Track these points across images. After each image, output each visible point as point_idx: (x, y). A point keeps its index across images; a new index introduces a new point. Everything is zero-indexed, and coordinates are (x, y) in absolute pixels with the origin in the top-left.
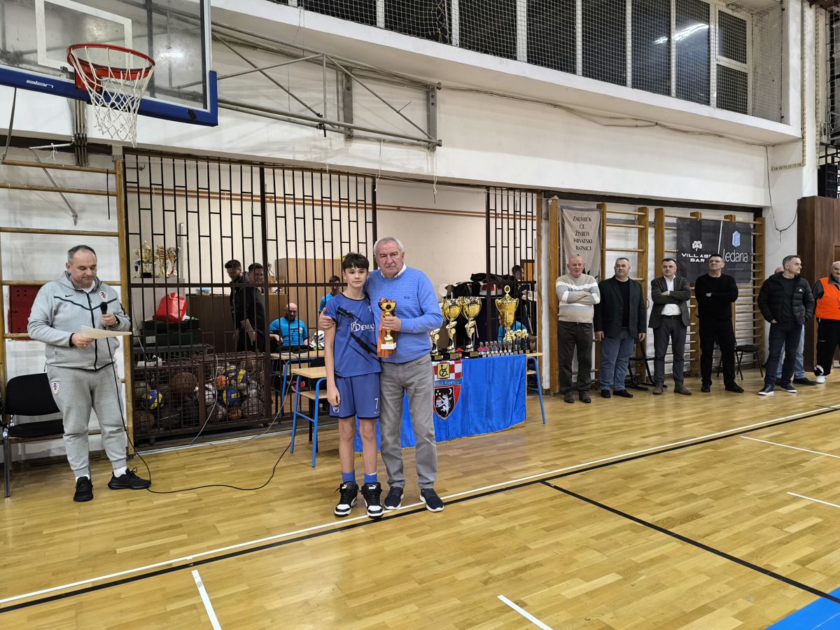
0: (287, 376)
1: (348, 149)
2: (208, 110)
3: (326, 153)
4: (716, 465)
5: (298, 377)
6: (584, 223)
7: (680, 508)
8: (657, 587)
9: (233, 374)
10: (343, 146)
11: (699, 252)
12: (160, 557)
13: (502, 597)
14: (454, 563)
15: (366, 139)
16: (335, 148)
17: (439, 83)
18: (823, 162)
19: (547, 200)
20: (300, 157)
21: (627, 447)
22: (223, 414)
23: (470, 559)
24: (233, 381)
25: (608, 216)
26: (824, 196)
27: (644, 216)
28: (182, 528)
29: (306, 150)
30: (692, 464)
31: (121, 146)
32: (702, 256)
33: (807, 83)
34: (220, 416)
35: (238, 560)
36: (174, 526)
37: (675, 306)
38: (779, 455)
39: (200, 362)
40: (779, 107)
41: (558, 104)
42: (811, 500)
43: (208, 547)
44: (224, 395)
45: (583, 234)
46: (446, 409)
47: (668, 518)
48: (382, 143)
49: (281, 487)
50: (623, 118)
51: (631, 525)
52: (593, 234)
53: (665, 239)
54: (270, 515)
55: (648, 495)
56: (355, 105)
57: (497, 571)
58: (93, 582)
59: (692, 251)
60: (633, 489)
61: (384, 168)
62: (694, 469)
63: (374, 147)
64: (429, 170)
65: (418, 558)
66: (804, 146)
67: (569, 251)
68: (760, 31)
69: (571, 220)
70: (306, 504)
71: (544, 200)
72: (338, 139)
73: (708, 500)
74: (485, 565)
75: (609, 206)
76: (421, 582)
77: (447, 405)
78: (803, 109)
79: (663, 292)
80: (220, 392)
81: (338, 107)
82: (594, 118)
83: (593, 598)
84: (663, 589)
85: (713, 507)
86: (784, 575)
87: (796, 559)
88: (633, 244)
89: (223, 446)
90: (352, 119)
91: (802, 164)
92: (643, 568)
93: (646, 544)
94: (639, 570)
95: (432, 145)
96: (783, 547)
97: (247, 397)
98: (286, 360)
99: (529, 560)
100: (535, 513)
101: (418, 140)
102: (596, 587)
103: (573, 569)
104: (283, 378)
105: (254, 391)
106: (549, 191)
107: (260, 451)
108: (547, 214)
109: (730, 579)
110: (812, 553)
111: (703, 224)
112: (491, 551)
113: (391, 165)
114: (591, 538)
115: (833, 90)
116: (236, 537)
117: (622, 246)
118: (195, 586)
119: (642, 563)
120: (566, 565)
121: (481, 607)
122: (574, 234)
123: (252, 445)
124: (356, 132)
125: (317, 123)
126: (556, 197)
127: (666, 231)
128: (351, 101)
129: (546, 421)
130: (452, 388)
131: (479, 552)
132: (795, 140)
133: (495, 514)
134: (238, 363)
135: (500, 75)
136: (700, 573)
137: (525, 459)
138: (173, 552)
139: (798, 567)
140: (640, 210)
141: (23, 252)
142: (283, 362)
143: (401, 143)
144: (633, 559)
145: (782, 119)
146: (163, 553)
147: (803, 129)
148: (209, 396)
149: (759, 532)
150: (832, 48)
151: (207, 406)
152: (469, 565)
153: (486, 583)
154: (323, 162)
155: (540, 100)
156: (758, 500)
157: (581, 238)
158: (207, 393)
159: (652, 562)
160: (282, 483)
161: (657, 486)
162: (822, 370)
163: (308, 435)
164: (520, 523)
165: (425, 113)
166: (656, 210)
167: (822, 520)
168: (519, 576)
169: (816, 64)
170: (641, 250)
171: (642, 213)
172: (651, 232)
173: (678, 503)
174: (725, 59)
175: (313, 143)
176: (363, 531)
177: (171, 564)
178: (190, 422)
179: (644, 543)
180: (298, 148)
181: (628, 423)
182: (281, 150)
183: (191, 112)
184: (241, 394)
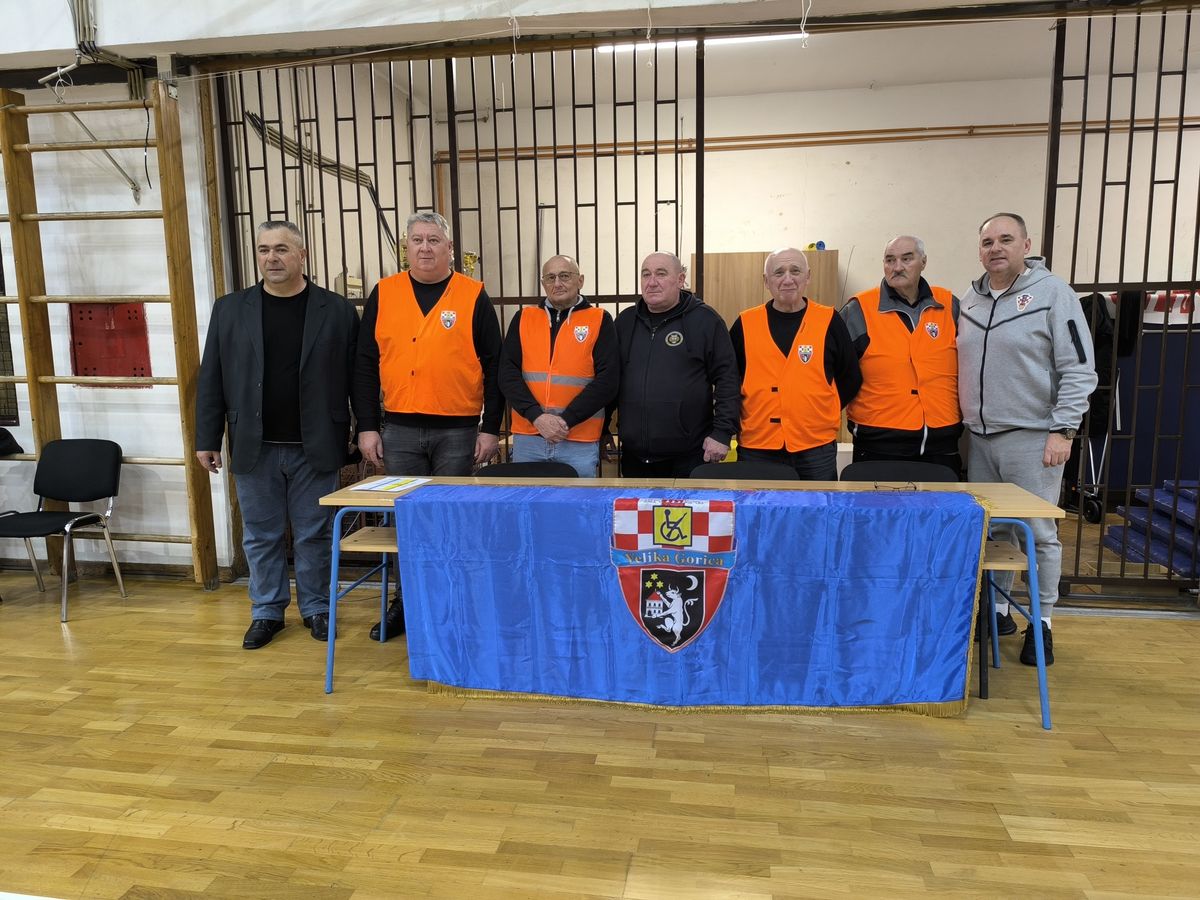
141: (80, 253)
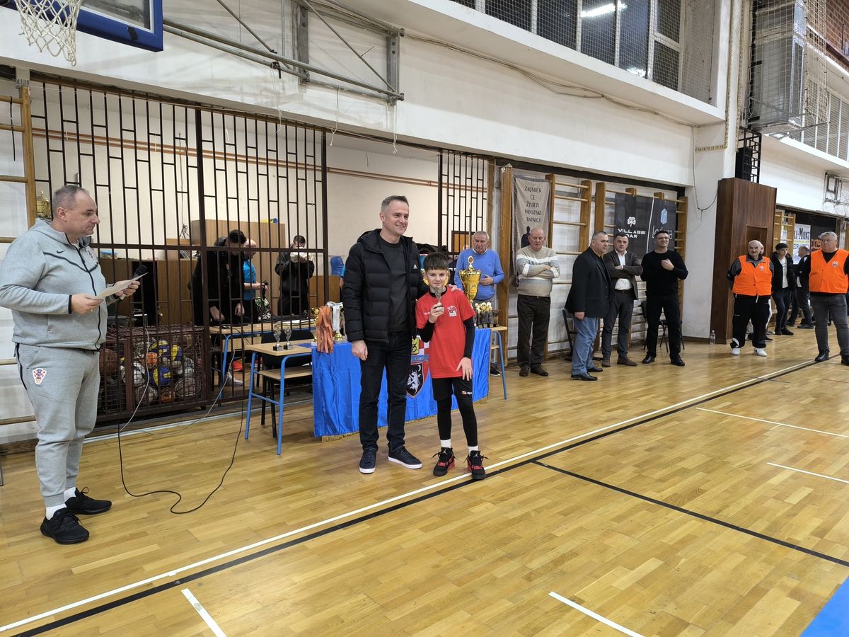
0: (228, 353)
1: (303, 96)
2: (151, 31)
3: (279, 98)
4: (689, 438)
5: (254, 355)
6: (534, 193)
7: (680, 484)
8: (702, 570)
9: (165, 351)
10: (297, 92)
11: (633, 228)
12: (133, 575)
13: (553, 594)
14: (484, 558)
15: (322, 85)
16: (289, 92)
17: (402, 29)
18: (741, 145)
19: (500, 168)
20: (249, 100)
21: (597, 422)
22: (154, 397)
23: (500, 552)
24: (165, 359)
25: (557, 188)
26: (741, 178)
27: (587, 189)
28: (147, 537)
29: (256, 92)
30: (667, 437)
31: (28, 69)
32: (635, 232)
33: (732, 67)
34: (150, 399)
35: (235, 572)
36: (136, 534)
37: (626, 281)
38: (739, 426)
39: (125, 337)
40: (708, 88)
41: (515, 65)
42: (791, 470)
43: (190, 558)
44: (156, 374)
45: (534, 206)
46: (415, 386)
47: (675, 494)
48: (340, 92)
49: (250, 479)
50: (574, 87)
51: (643, 504)
52: (542, 206)
53: (605, 214)
54: (251, 514)
55: (643, 471)
56: (310, 44)
57: (535, 564)
58: (54, 615)
59: (627, 227)
60: (626, 465)
61: (342, 121)
62: (672, 442)
63: (331, 95)
64: (389, 127)
65: (444, 555)
66: (726, 129)
67: (520, 222)
68: (693, 11)
69: (523, 190)
70: (289, 498)
71: (496, 167)
72: (291, 82)
73: (700, 475)
74: (520, 557)
75: (558, 178)
76: (459, 583)
77: (416, 383)
78: (728, 93)
79: (616, 265)
80: (151, 371)
81: (293, 45)
82: (549, 85)
83: (646, 588)
84: (709, 572)
85: (710, 481)
86: (810, 548)
87: (811, 531)
88: (575, 218)
89: (161, 433)
90: (308, 61)
91: (724, 147)
92: (678, 550)
93: (668, 524)
94: (677, 553)
95: (392, 97)
96: (794, 518)
97: (182, 376)
98: (227, 335)
99: (562, 549)
100: (542, 496)
101: (380, 91)
102: (644, 574)
103: (610, 557)
104: (223, 355)
105: (189, 370)
106: (502, 158)
107: (208, 438)
108: (500, 184)
109: (764, 556)
110: (822, 524)
111: (637, 200)
112: (517, 542)
113: (348, 117)
114: (612, 520)
115: (752, 76)
116: (221, 544)
117: (566, 220)
118: (192, 610)
119: (674, 544)
120: (601, 552)
121: (538, 608)
122: (525, 205)
123: (195, 431)
124: (314, 76)
125: (272, 61)
126: (509, 165)
127: (606, 206)
128: (307, 40)
129: (507, 396)
130: (421, 365)
131: (505, 544)
132: (719, 123)
133: (502, 500)
134: (169, 337)
135: (466, 26)
136: (733, 552)
137: (505, 437)
138: (148, 567)
139: (818, 539)
140: (583, 183)
142: (224, 337)
143: (360, 94)
144: (665, 541)
145: (710, 100)
146: (136, 570)
147: (727, 111)
148: (137, 376)
149: (763, 505)
150: (754, 34)
151: (135, 387)
152: (501, 559)
153: (529, 578)
154: (275, 108)
155: (499, 60)
156: (746, 472)
157: (531, 209)
158: (135, 373)
159: (684, 542)
160: (249, 475)
161: (646, 462)
162: (738, 343)
163: (260, 417)
164: (534, 508)
165: (385, 61)
166: (597, 184)
167: (812, 490)
168: (560, 568)
169: (741, 49)
170: (584, 224)
171: (586, 187)
172: (593, 205)
173: (676, 478)
174: (661, 35)
175: (263, 85)
176: (368, 527)
177: (151, 584)
178: (115, 407)
179: (665, 523)
180: (246, 89)
181: (585, 397)
182: (228, 89)
183: (131, 30)
184: (174, 373)
